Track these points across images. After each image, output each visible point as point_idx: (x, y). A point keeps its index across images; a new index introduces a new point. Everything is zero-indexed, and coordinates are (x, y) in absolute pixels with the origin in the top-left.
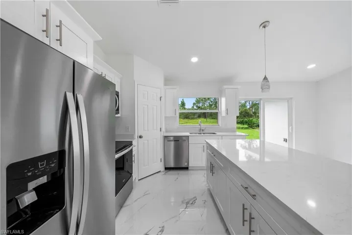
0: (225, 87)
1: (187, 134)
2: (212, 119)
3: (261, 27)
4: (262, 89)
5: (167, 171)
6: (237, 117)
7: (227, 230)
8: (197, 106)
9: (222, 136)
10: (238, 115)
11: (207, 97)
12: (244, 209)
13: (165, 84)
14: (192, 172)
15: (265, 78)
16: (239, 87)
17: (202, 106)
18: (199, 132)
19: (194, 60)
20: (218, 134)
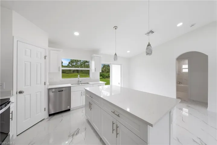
0: (95, 55)
1: (69, 85)
2: (83, 73)
3: (114, 28)
4: (114, 59)
5: (51, 117)
6: (100, 73)
7: (101, 139)
8: (72, 65)
9: (93, 84)
10: (101, 72)
11: (79, 59)
12: (113, 124)
13: (49, 46)
14: (73, 111)
15: (116, 54)
16: (101, 56)
17: (76, 64)
18: (78, 83)
19: (77, 34)
20: (90, 83)
